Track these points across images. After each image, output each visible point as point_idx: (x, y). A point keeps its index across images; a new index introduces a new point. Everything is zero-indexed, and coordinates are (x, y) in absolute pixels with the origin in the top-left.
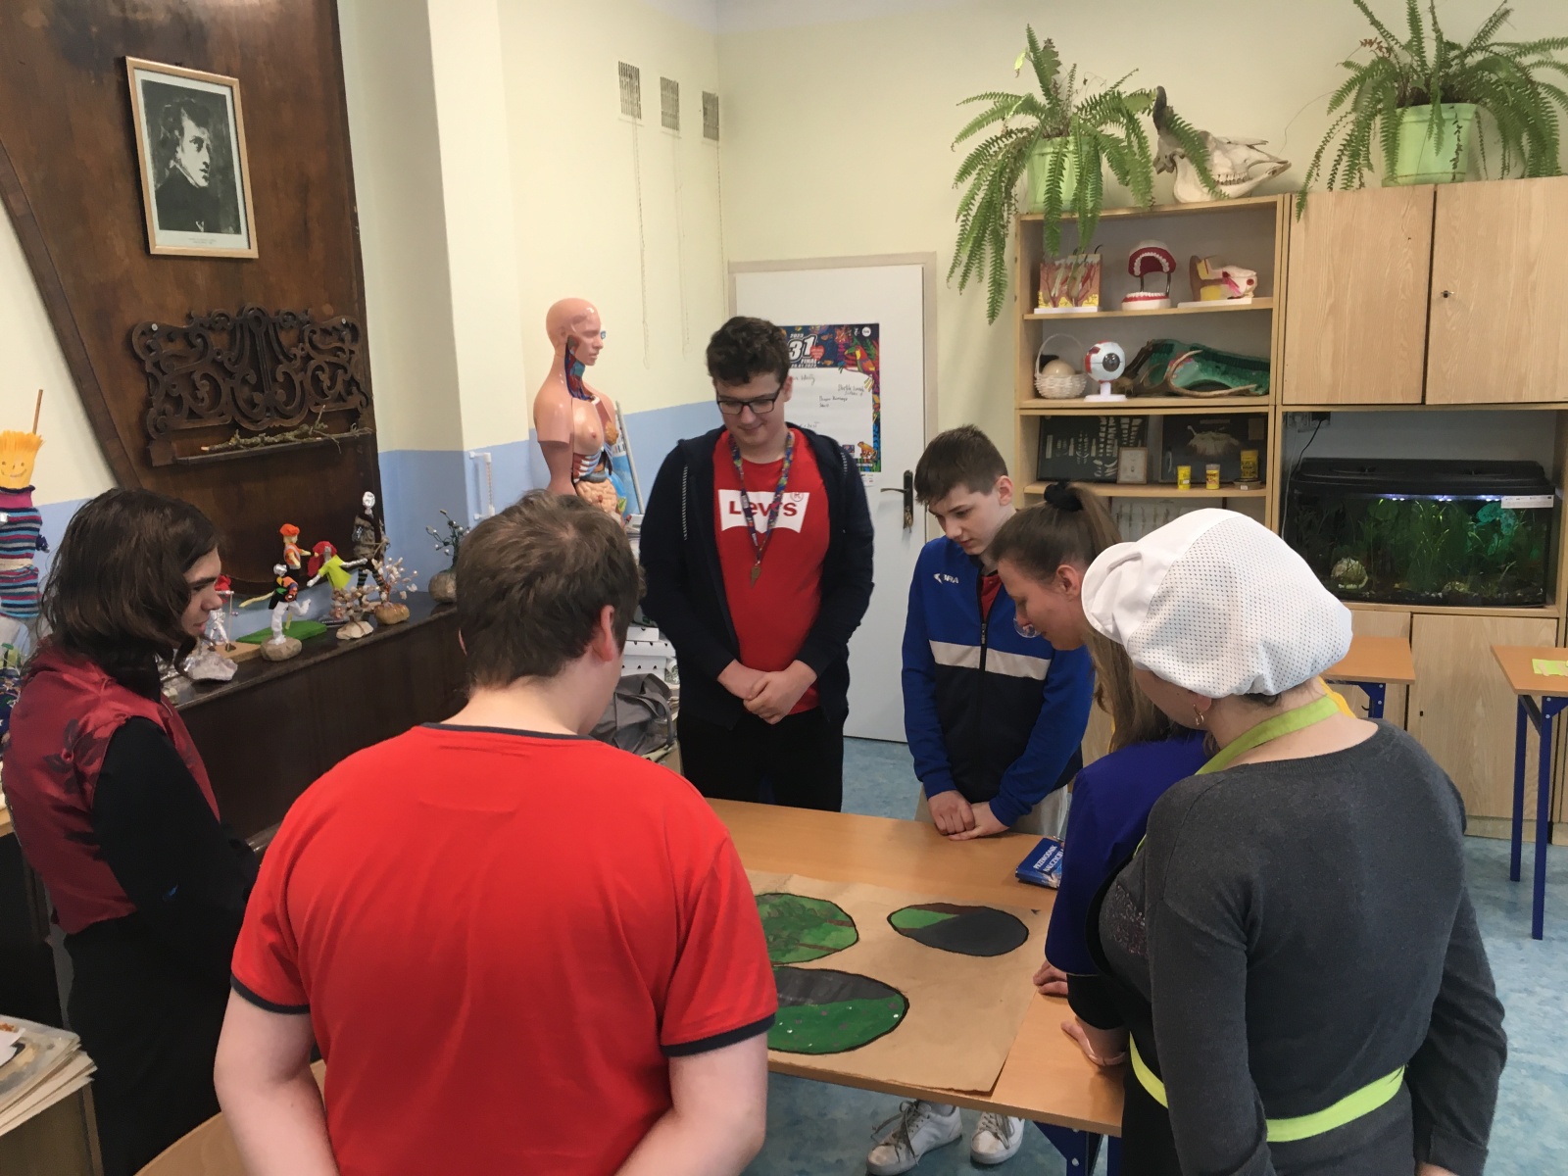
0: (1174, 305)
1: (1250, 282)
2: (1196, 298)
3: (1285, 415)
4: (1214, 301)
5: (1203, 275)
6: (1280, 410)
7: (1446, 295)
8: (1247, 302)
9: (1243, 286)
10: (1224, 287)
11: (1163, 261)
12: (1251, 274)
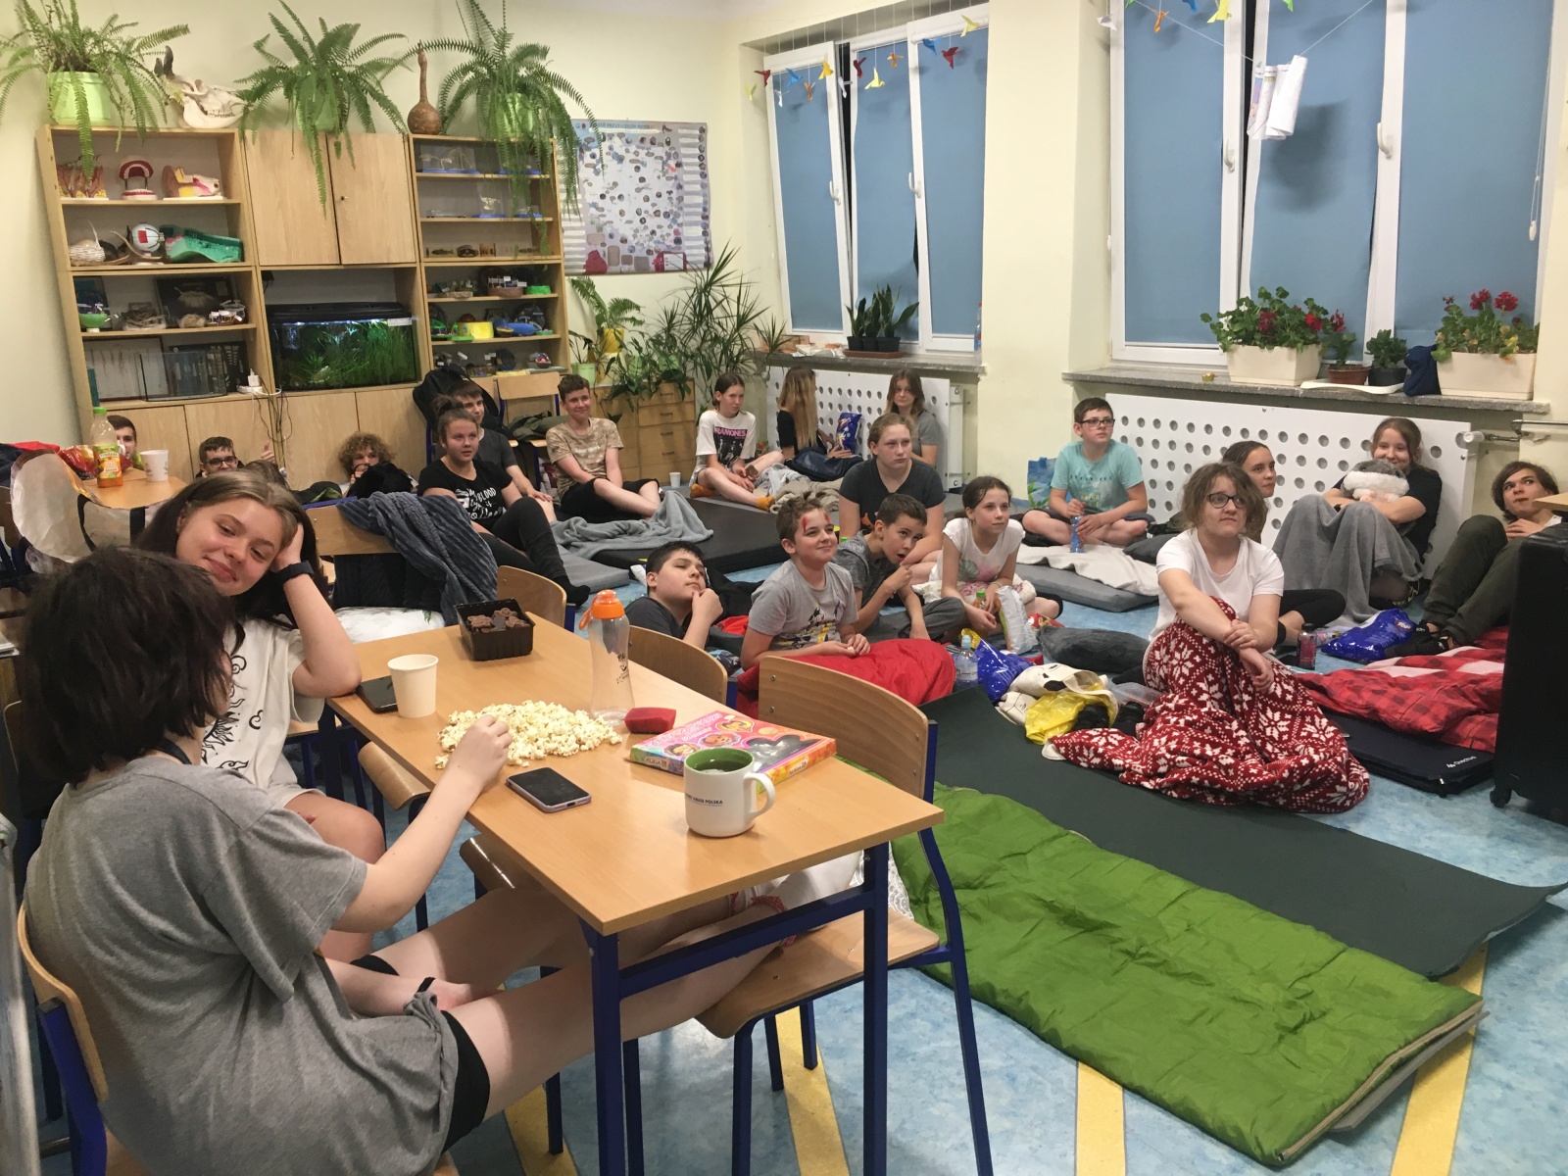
0: (160, 198)
1: (216, 186)
2: (177, 195)
3: (263, 272)
4: (188, 196)
5: (180, 180)
6: (259, 270)
7: (343, 199)
8: (219, 198)
9: (213, 189)
10: (196, 189)
11: (146, 170)
12: (216, 181)
